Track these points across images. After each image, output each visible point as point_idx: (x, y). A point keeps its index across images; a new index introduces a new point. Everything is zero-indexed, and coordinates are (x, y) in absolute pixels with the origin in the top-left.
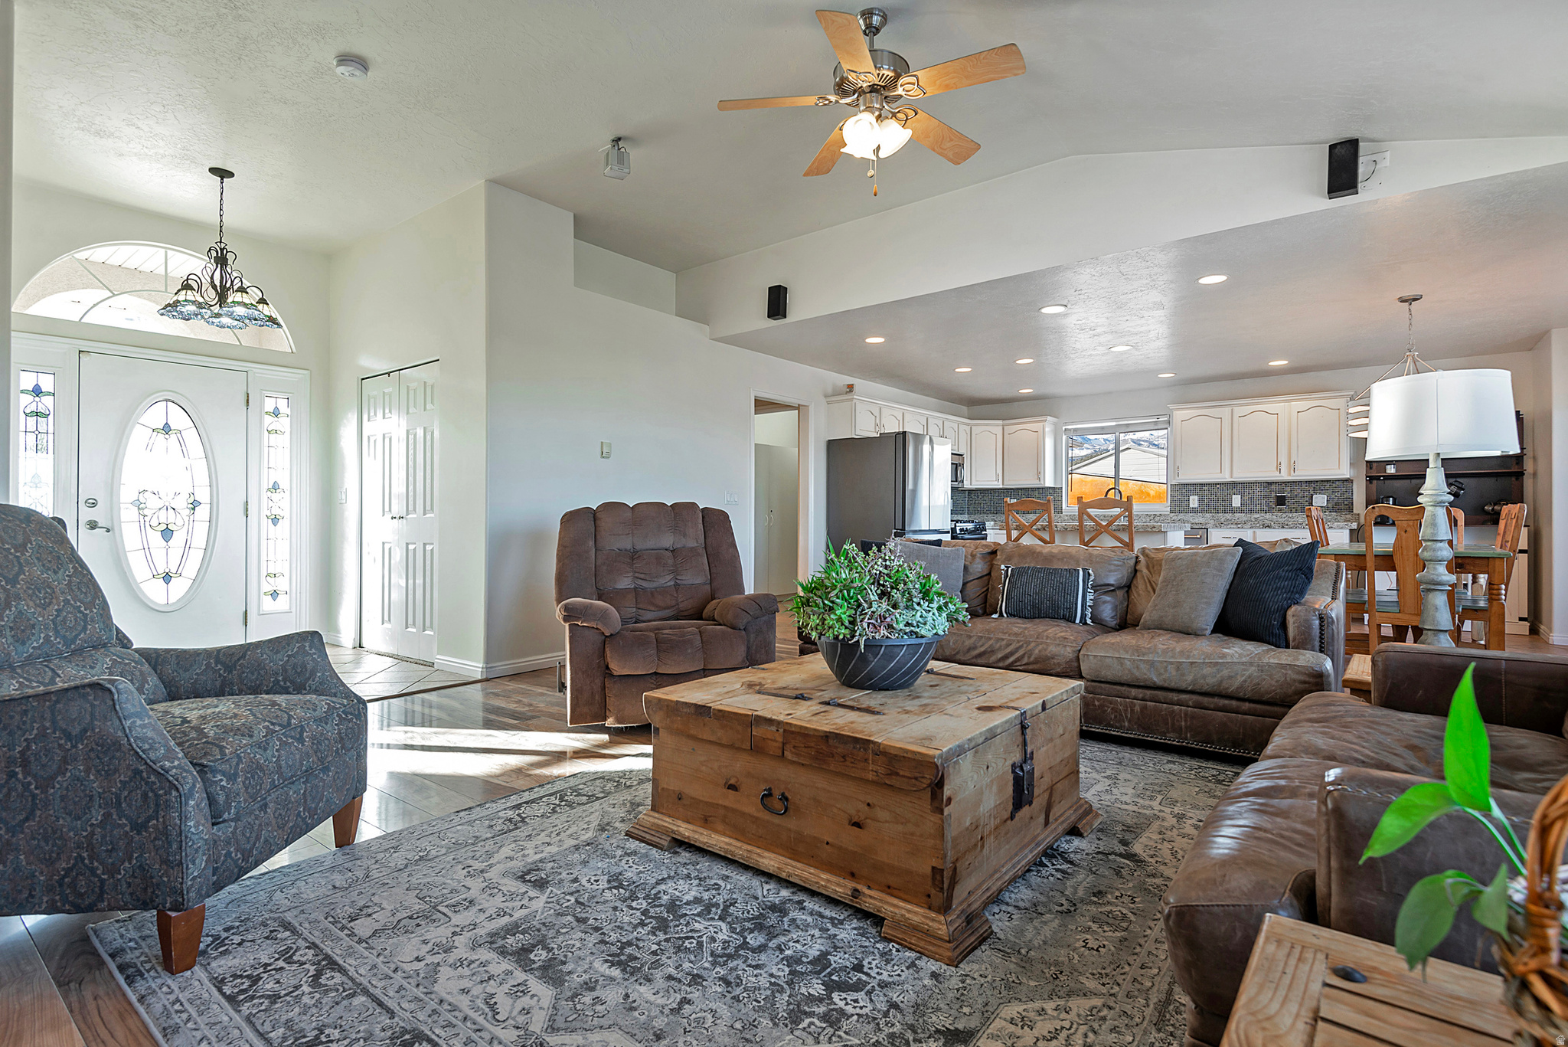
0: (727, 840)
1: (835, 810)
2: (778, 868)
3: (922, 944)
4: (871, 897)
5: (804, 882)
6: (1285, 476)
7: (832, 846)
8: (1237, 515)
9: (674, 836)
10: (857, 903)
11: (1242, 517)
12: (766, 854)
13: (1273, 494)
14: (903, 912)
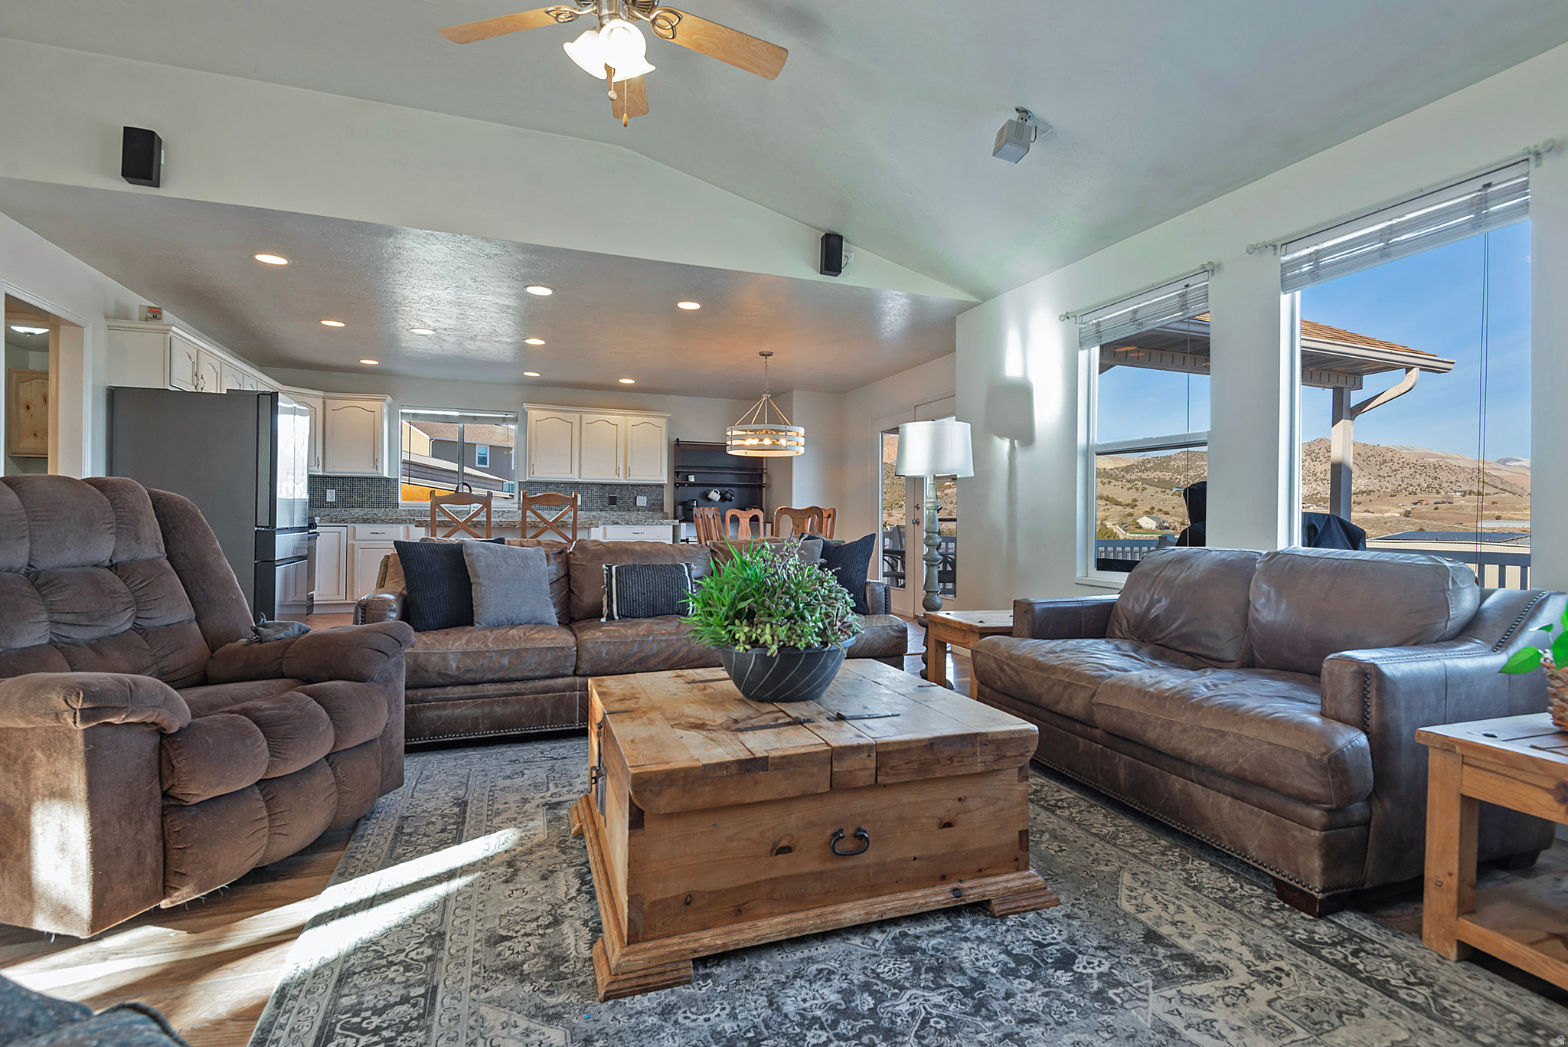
0: (783, 919)
1: (923, 820)
2: (867, 914)
3: (1031, 901)
4: (970, 888)
5: (901, 911)
6: (622, 480)
7: (921, 858)
9: (696, 956)
10: (961, 901)
12: (843, 907)
14: (1004, 885)
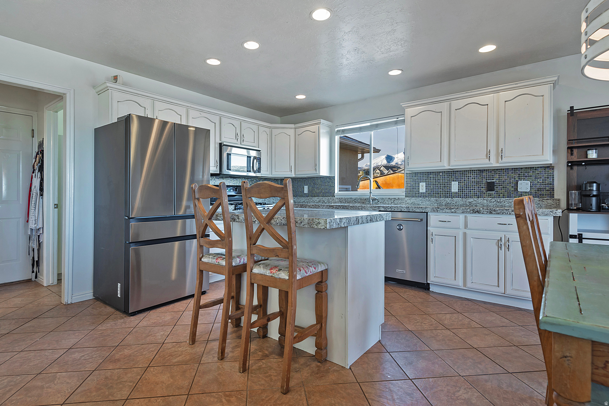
6: (494, 164)
8: (455, 199)
11: (459, 201)
13: (484, 181)
